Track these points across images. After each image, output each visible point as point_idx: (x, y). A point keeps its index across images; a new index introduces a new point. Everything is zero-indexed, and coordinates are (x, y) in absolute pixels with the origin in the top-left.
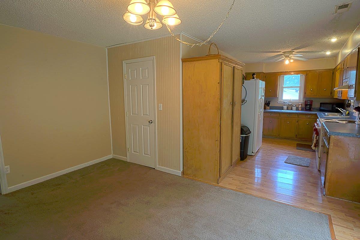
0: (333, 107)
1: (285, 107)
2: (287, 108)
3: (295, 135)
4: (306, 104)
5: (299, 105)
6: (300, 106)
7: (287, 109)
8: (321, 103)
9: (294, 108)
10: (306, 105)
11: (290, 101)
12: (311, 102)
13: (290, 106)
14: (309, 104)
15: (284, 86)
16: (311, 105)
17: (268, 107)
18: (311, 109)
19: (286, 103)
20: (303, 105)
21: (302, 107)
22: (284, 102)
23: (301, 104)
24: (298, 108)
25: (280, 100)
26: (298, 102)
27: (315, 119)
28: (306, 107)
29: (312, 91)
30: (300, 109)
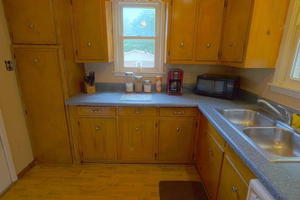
1: (130, 86)
2: (134, 86)
4: (172, 79)
5: (157, 80)
6: (159, 83)
7: (135, 91)
9: (148, 88)
10: (171, 81)
11: (138, 71)
12: (181, 74)
13: (140, 82)
14: (176, 79)
15: (124, 35)
16: (180, 81)
17: (92, 86)
18: (180, 90)
19: (131, 76)
20: (165, 82)
21: (162, 84)
22: (126, 74)
23: (161, 78)
24: (155, 87)
25: (117, 69)
26: (154, 74)
27: (192, 118)
28: (169, 86)
29: (182, 46)
30: (159, 89)
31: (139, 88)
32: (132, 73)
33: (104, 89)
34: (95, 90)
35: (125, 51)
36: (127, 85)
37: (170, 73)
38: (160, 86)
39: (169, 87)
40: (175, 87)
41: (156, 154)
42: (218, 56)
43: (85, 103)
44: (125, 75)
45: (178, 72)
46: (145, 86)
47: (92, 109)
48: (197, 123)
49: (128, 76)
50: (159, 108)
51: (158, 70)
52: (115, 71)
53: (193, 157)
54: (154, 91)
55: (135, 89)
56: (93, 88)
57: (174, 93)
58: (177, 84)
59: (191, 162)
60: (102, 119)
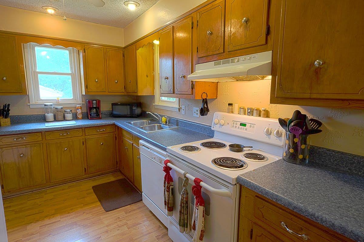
0: (131, 110)
1: (50, 116)
2: (55, 116)
3: (84, 169)
4: (91, 106)
5: (78, 109)
6: (79, 111)
7: (56, 120)
8: (113, 105)
9: (69, 116)
10: (91, 109)
11: (57, 102)
12: (99, 102)
13: (60, 112)
14: (95, 106)
15: (38, 71)
16: (98, 108)
17: (6, 118)
18: (99, 115)
19: (50, 107)
20: (85, 110)
21: (82, 112)
22: (45, 105)
23: (81, 107)
24: (76, 116)
25: (33, 101)
26: (74, 104)
27: (112, 133)
28: (90, 112)
29: (97, 82)
30: (80, 116)
31: (60, 117)
32: (52, 104)
33: (18, 121)
34: (9, 122)
35: (41, 84)
36: (46, 115)
37: (90, 102)
38: (81, 114)
39: (90, 114)
40: (95, 113)
41: (85, 168)
42: (124, 89)
43: (8, 132)
44: (43, 106)
45: (96, 101)
46: (66, 115)
47: (15, 137)
48: (116, 137)
49: (48, 107)
50: (84, 129)
51: (77, 100)
52: (31, 103)
53: (117, 164)
54: (75, 118)
55: (55, 118)
56: (8, 120)
57: (95, 117)
58: (97, 111)
59: (115, 169)
60: (27, 146)
